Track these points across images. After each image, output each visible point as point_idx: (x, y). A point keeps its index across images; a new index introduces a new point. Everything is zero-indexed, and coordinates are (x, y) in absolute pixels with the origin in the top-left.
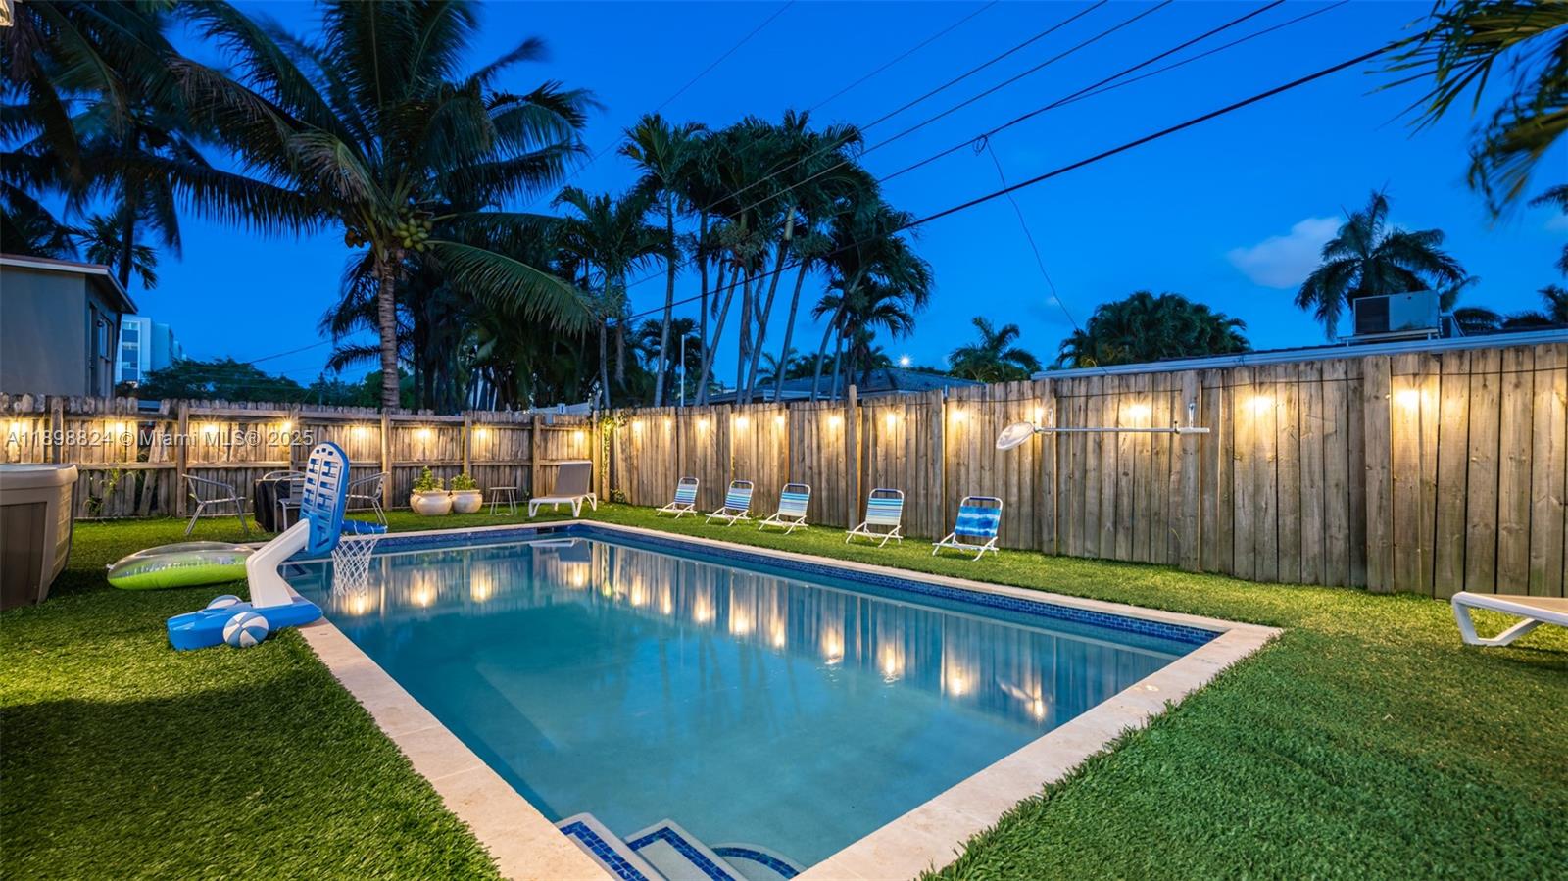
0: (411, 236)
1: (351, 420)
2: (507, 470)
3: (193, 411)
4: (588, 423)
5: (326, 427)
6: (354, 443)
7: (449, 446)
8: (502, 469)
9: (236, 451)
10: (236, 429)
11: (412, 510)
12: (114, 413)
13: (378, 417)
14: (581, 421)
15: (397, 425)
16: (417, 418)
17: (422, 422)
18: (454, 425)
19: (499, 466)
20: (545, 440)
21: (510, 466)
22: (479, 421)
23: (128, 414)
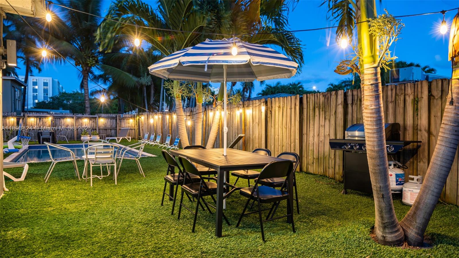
0: (90, 63)
1: (66, 117)
2: (109, 130)
3: (28, 115)
4: (134, 117)
5: (60, 119)
6: (67, 123)
7: (93, 124)
8: (108, 130)
9: (38, 125)
10: (38, 119)
11: (81, 141)
12: (11, 116)
13: (73, 116)
14: (132, 116)
15: (78, 118)
16: (84, 116)
17: (85, 117)
18: (93, 118)
19: (107, 129)
20: (121, 122)
21: (110, 129)
22: (101, 117)
23: (14, 116)
